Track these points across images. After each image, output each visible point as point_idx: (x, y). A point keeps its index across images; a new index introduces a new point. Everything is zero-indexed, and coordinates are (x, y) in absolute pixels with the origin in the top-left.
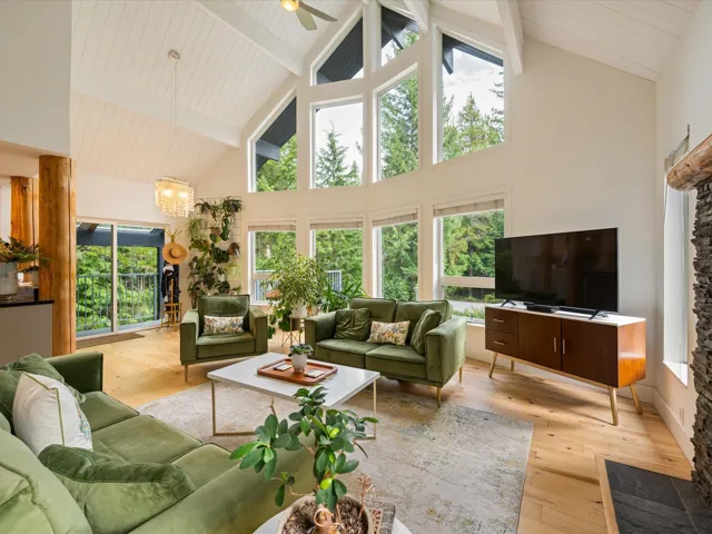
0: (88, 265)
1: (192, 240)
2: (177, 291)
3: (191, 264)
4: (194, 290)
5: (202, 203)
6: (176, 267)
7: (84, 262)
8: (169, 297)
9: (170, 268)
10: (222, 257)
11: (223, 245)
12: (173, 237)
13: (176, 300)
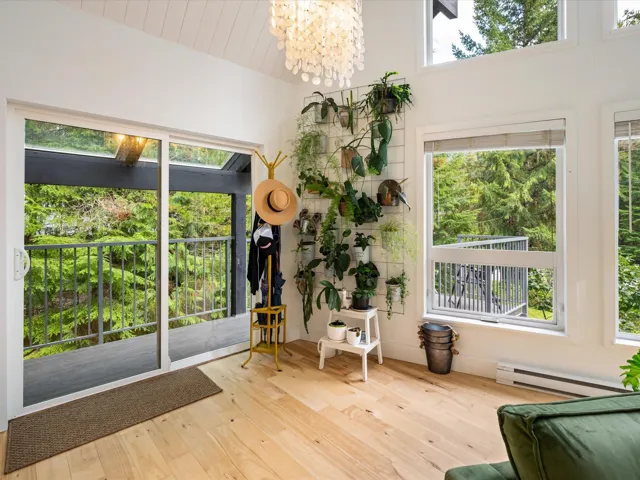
0: (143, 221)
1: (302, 176)
2: (277, 281)
3: (297, 224)
4: (305, 277)
5: (320, 100)
6: (276, 229)
7: (138, 217)
8: (265, 294)
9: (267, 232)
10: (366, 210)
11: (368, 185)
12: (271, 167)
13: (276, 300)
